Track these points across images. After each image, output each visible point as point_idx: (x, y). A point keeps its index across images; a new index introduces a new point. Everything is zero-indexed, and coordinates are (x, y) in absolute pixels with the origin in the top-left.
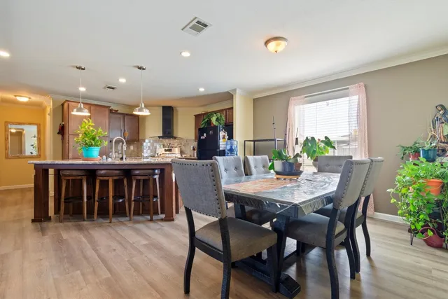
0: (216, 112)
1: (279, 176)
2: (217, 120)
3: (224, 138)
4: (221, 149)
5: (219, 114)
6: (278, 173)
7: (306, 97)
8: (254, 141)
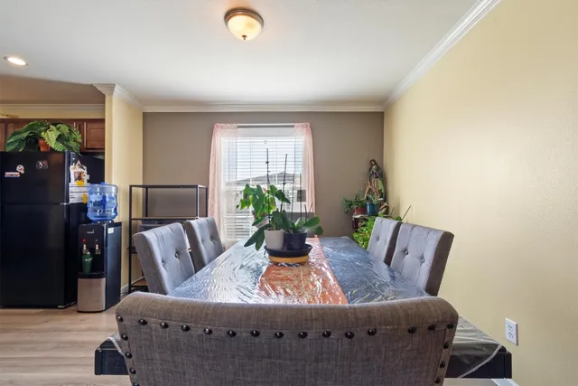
0: (55, 123)
1: (276, 259)
2: (60, 138)
3: (79, 178)
4: (71, 201)
5: (65, 129)
6: (272, 253)
7: (239, 127)
8: (146, 187)
